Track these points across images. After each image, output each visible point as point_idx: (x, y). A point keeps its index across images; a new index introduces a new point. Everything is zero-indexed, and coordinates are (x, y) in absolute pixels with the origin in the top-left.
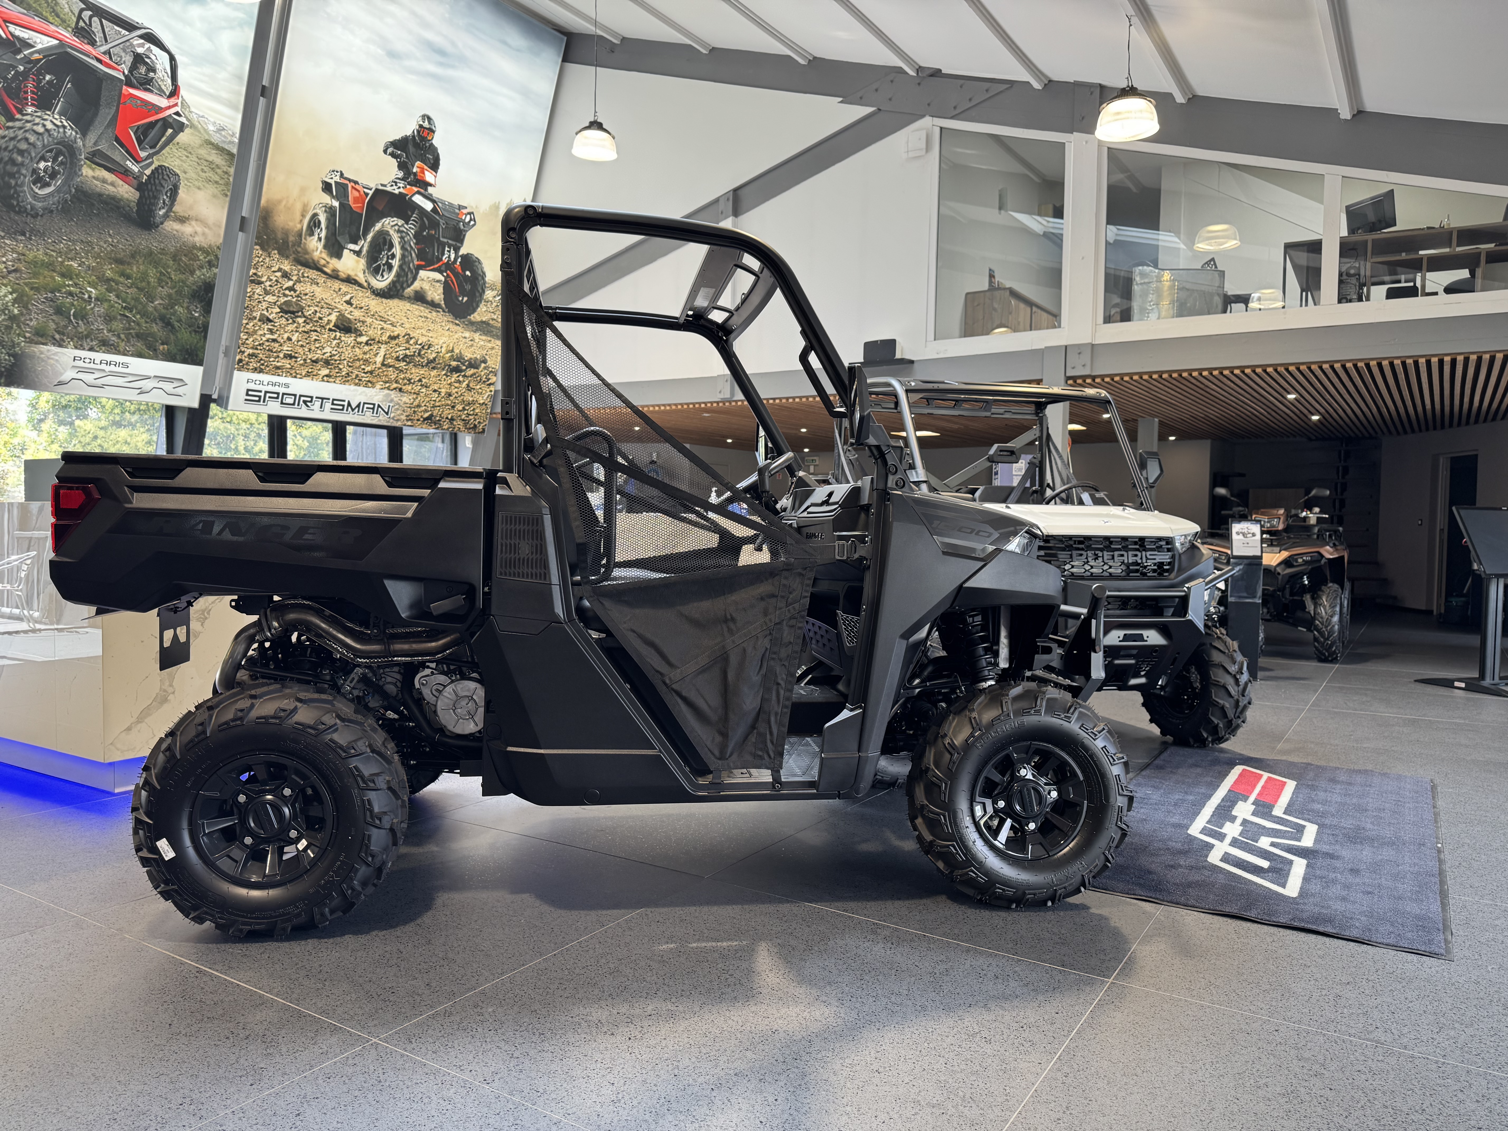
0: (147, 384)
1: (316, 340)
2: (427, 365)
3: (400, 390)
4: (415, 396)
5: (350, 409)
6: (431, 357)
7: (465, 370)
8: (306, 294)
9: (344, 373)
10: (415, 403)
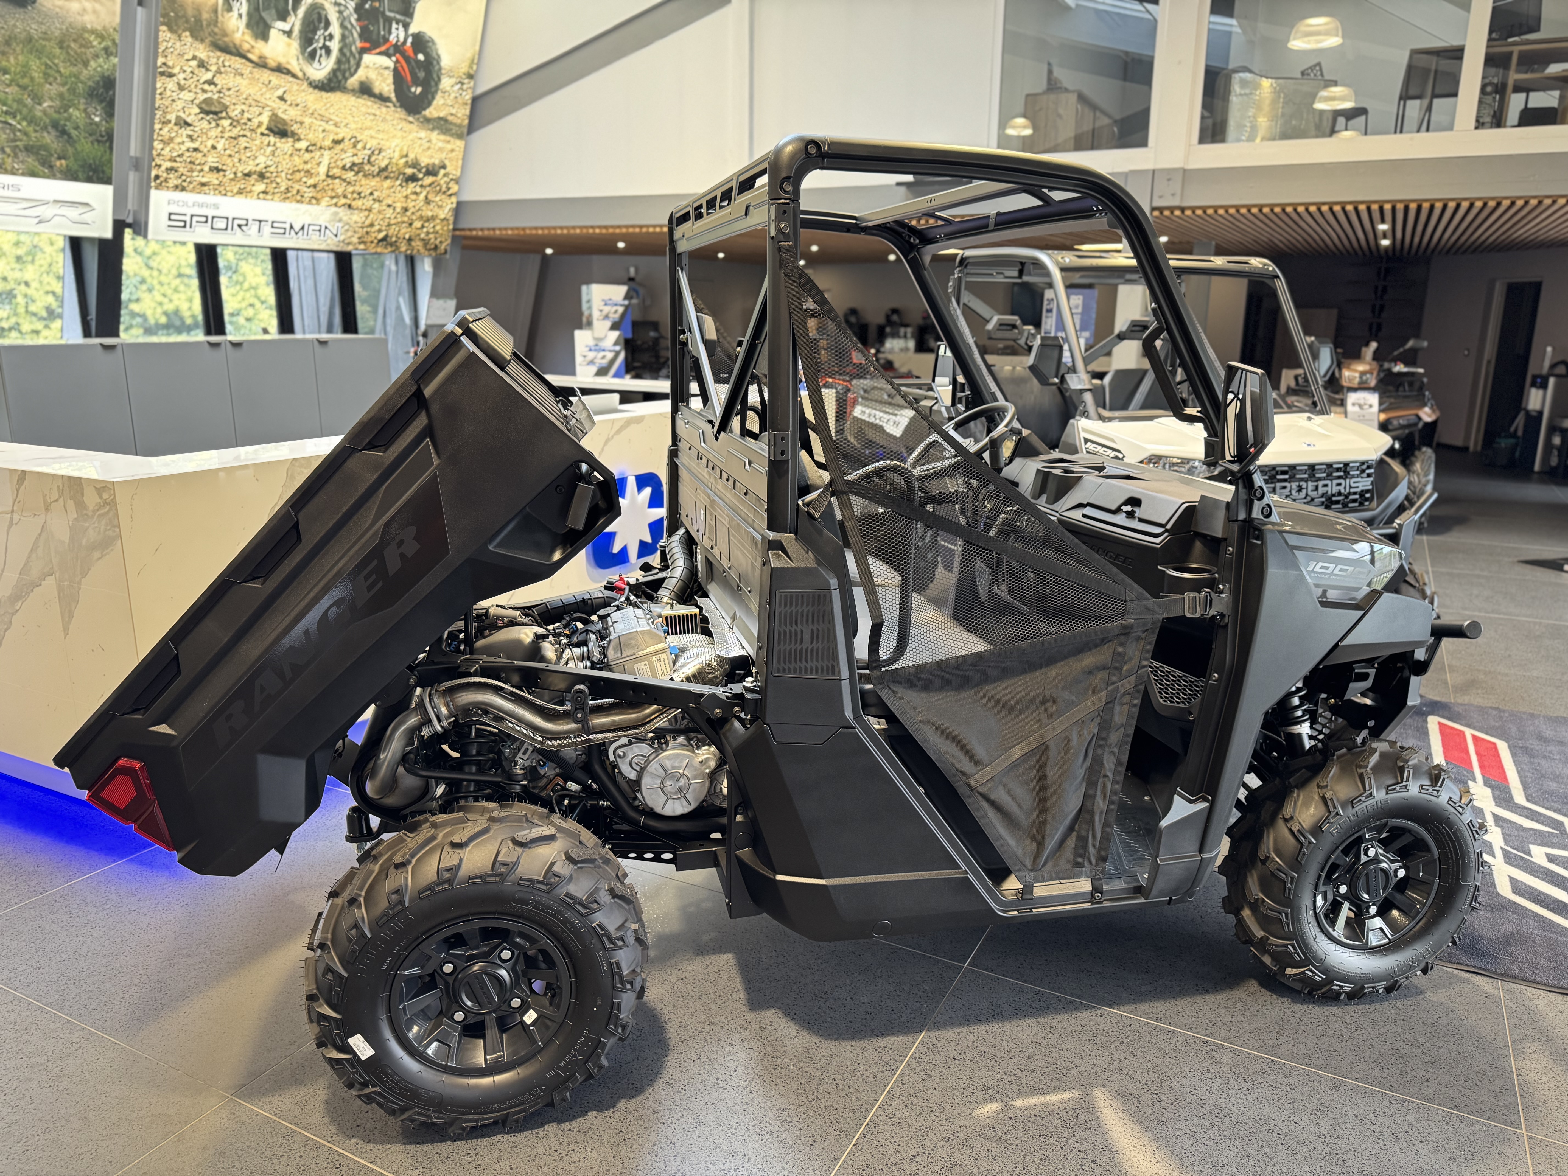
0: (47, 211)
1: (246, 148)
2: (378, 174)
3: (350, 206)
4: (366, 213)
5: (293, 232)
6: (383, 165)
7: (422, 179)
8: (229, 89)
9: (283, 189)
10: (368, 222)
